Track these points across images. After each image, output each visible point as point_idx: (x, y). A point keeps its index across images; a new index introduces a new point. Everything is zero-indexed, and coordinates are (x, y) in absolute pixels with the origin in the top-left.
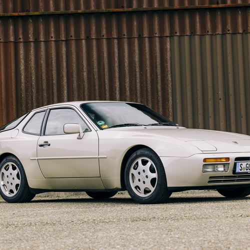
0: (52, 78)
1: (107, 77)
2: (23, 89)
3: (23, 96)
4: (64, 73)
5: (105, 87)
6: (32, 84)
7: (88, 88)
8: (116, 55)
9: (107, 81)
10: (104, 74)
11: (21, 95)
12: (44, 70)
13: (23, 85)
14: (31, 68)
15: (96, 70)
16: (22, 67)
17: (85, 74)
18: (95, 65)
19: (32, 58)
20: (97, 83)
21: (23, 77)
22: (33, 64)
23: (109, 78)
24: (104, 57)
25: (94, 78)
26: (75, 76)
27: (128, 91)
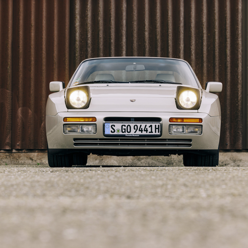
0: (110, 36)
1: (170, 38)
2: (77, 47)
3: (77, 55)
4: (124, 32)
5: (168, 49)
6: (87, 43)
7: (149, 50)
8: (182, 14)
9: (170, 42)
10: (168, 35)
11: (75, 54)
12: (101, 28)
13: (78, 43)
14: (87, 25)
15: (159, 30)
16: (78, 24)
17: (147, 34)
18: (158, 24)
19: (89, 14)
20: (159, 44)
21: (78, 34)
22: (89, 21)
23: (173, 39)
24: (168, 15)
25: (156, 38)
26: (135, 35)
27: (194, 55)
